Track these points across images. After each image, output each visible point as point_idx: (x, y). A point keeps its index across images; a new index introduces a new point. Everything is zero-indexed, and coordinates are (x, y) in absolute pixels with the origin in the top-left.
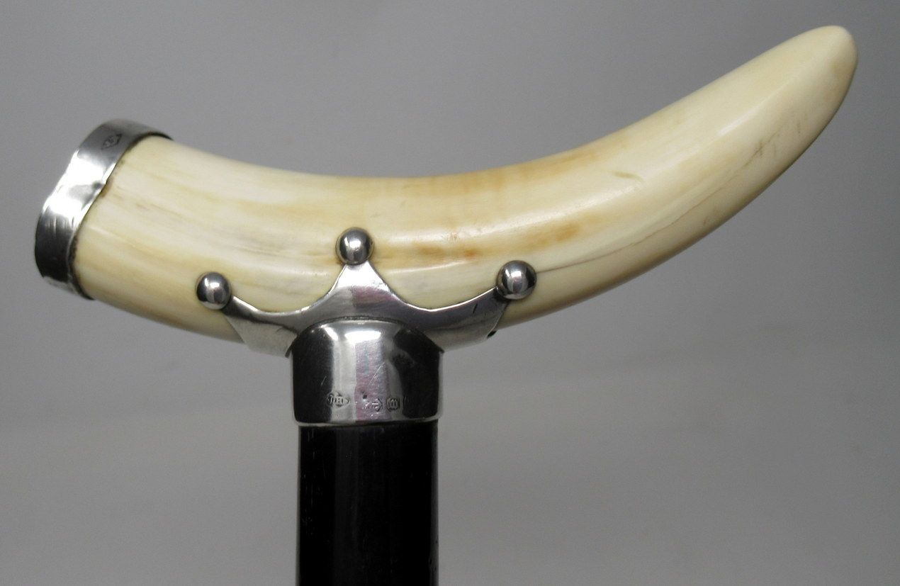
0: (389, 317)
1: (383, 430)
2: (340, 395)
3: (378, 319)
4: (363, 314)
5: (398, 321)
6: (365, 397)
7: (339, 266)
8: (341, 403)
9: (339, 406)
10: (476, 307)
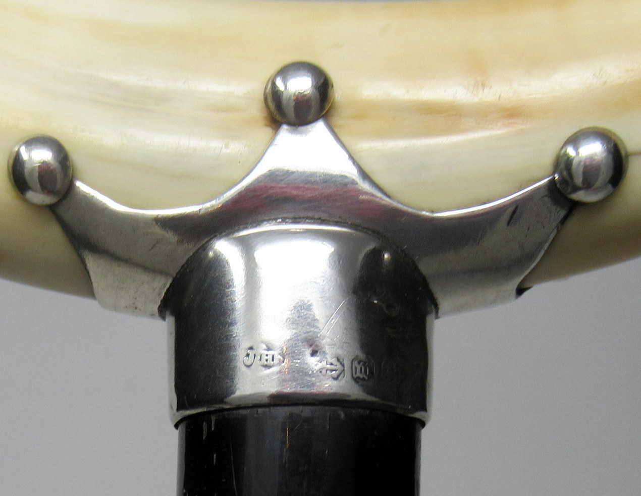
0: (358, 222)
1: (343, 415)
2: (269, 349)
3: (337, 223)
4: (310, 214)
5: (374, 231)
6: (314, 353)
7: (269, 131)
8: (270, 362)
9: (267, 367)
10: (514, 212)
